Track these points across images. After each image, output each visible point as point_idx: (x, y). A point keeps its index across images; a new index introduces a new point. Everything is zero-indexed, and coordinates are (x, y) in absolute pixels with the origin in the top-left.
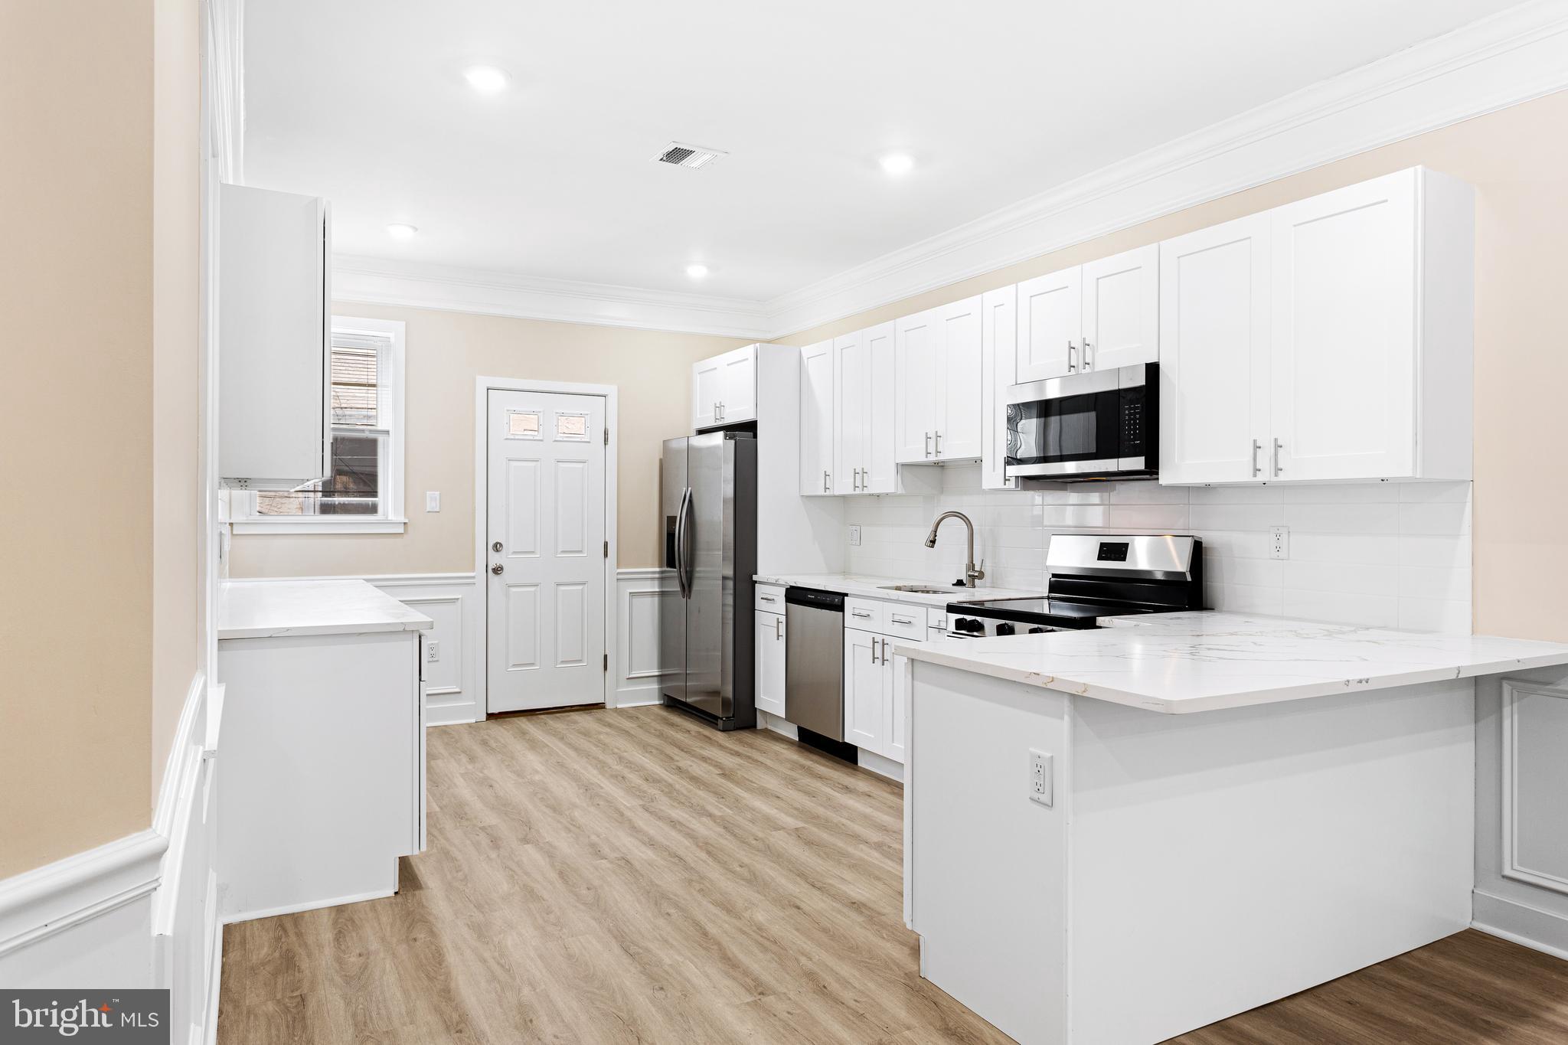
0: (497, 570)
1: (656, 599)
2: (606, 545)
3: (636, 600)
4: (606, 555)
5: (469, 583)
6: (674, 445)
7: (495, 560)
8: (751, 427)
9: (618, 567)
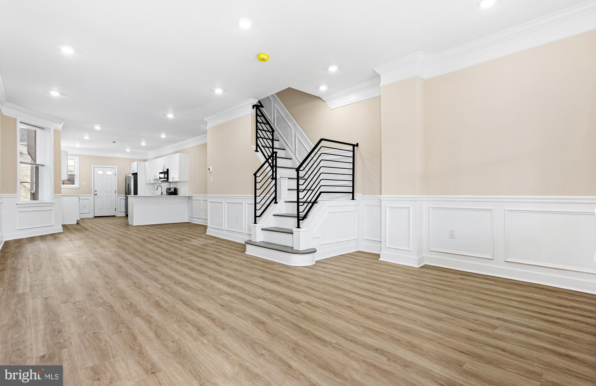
0: (96, 195)
1: (125, 200)
2: (115, 191)
3: (121, 200)
4: (115, 193)
5: (91, 196)
6: (127, 176)
7: (95, 193)
8: (136, 174)
9: (118, 194)
